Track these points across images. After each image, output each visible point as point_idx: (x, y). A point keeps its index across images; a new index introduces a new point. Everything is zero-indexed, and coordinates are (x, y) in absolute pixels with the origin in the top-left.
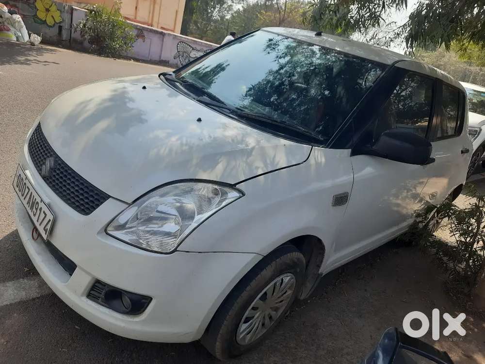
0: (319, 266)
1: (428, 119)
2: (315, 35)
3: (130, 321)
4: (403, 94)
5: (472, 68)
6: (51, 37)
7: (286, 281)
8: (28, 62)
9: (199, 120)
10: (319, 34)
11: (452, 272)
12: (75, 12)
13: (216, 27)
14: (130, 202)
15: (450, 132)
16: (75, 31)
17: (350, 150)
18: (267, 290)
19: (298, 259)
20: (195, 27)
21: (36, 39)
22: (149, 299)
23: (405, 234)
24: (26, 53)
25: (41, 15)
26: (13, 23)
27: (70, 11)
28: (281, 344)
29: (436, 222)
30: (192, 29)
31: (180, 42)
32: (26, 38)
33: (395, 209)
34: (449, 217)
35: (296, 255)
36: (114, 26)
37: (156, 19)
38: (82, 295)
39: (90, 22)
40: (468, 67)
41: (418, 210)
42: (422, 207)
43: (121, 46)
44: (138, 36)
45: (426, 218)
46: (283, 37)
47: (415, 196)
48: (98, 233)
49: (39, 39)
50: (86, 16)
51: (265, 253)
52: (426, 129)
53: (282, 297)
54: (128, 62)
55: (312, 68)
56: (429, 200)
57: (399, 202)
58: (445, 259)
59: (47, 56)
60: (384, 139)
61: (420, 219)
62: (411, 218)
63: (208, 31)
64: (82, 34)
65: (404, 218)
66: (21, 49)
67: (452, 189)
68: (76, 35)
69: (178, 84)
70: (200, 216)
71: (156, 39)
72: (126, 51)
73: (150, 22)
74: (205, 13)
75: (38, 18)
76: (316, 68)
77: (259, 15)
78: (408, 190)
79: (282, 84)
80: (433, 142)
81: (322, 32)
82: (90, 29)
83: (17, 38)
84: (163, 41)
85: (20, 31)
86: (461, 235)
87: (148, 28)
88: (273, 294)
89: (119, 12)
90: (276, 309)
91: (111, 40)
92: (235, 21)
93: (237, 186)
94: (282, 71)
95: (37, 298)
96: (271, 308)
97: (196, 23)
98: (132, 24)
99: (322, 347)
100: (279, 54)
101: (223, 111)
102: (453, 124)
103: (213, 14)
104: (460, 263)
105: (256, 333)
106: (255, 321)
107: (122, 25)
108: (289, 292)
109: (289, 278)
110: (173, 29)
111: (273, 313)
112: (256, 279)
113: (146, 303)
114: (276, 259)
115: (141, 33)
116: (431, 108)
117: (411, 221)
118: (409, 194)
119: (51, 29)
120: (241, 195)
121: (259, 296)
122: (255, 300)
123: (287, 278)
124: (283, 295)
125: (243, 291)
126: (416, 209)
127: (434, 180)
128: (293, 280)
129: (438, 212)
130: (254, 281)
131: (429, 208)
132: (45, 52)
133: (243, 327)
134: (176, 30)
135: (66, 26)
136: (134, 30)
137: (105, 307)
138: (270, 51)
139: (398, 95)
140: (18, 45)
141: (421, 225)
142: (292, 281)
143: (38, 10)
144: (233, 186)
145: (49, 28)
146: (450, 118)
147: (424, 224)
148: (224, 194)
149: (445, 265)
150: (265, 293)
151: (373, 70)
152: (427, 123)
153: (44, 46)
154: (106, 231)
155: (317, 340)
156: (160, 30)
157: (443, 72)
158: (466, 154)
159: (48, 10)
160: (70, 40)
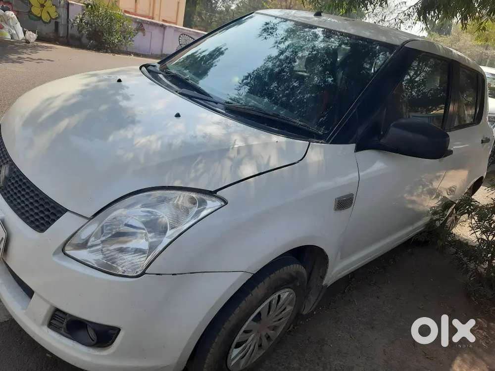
0: (322, 278)
1: (444, 106)
2: (314, 15)
3: (97, 355)
4: (417, 79)
5: (488, 52)
6: (46, 34)
7: (284, 297)
8: (20, 61)
9: (178, 115)
10: (318, 14)
11: (473, 273)
12: (71, 7)
13: (220, 19)
14: (89, 216)
15: (468, 120)
16: (73, 26)
17: (355, 144)
18: (261, 310)
19: (297, 273)
20: (199, 19)
21: (32, 36)
22: (117, 330)
23: (421, 233)
24: (19, 51)
25: (36, 11)
26: (6, 20)
27: (66, 6)
28: (283, 365)
29: (454, 218)
30: (196, 21)
31: (182, 35)
32: (21, 36)
33: (410, 206)
34: (469, 213)
35: (296, 268)
36: (111, 20)
37: (157, 12)
38: (43, 324)
39: (86, 16)
40: (484, 51)
41: (434, 207)
42: (440, 203)
43: (120, 41)
44: (138, 30)
45: (444, 215)
46: (280, 20)
47: (432, 193)
48: (55, 254)
49: (35, 36)
50: (83, 10)
51: (255, 270)
52: (442, 117)
53: (281, 315)
54: (128, 57)
55: (314, 53)
56: (447, 196)
57: (414, 198)
58: (465, 259)
59: (42, 54)
60: (394, 131)
61: (435, 217)
62: (427, 216)
63: (213, 23)
64: (80, 29)
65: (419, 215)
66: (15, 47)
67: (472, 183)
68: (74, 31)
69: (161, 76)
70: (173, 231)
71: (156, 32)
72: (125, 45)
73: (151, 15)
74: (209, 4)
75: (34, 15)
76: (318, 53)
77: (264, 4)
78: (424, 186)
79: (282, 70)
80: (450, 131)
81: (322, 12)
82: (87, 24)
83: (12, 36)
84: (164, 34)
85: (14, 28)
86: (483, 233)
87: (148, 21)
88: (269, 312)
89: (116, 5)
90: (274, 328)
91: (109, 34)
92: (240, 11)
93: (218, 193)
94: (282, 57)
95: (5, 322)
96: (269, 327)
97: (200, 15)
98: (131, 17)
99: (329, 367)
100: (277, 39)
101: (209, 104)
102: (471, 111)
103: (218, 5)
104: (482, 263)
105: (252, 357)
106: (249, 345)
107: (120, 18)
108: (289, 308)
109: (287, 294)
110: (175, 22)
111: (271, 333)
112: (246, 299)
113: (114, 334)
114: (270, 275)
115: (141, 26)
116: (447, 95)
117: (427, 219)
118: (425, 189)
119: (47, 25)
120: (223, 203)
121: (252, 317)
122: (247, 323)
123: (285, 294)
124: (282, 312)
125: (231, 314)
126: (433, 205)
127: (451, 173)
128: (293, 295)
129: (457, 208)
130: (244, 302)
131: (447, 205)
132: (41, 49)
133: (235, 352)
134: (178, 23)
135: (62, 21)
136: (134, 23)
137: (69, 338)
138: (267, 36)
139: (411, 81)
140: (12, 43)
141: (438, 224)
142: (291, 296)
143: (32, 6)
144: (212, 194)
145: (44, 25)
146: (468, 105)
147: (441, 222)
148: (203, 203)
149: (465, 265)
150: (259, 313)
151: (382, 53)
152: (443, 110)
153: (40, 44)
154: (63, 250)
155: (323, 358)
156: (161, 23)
157: (459, 54)
158: (486, 144)
159: (43, 6)
160: (67, 37)
